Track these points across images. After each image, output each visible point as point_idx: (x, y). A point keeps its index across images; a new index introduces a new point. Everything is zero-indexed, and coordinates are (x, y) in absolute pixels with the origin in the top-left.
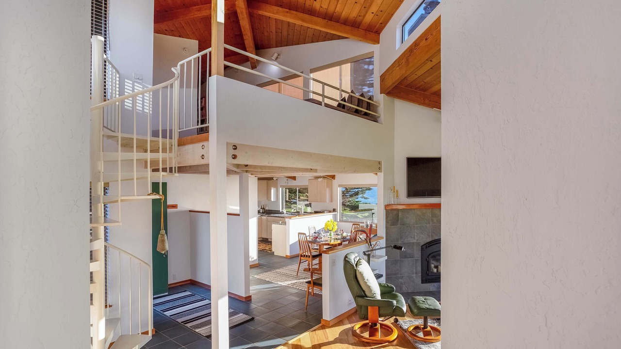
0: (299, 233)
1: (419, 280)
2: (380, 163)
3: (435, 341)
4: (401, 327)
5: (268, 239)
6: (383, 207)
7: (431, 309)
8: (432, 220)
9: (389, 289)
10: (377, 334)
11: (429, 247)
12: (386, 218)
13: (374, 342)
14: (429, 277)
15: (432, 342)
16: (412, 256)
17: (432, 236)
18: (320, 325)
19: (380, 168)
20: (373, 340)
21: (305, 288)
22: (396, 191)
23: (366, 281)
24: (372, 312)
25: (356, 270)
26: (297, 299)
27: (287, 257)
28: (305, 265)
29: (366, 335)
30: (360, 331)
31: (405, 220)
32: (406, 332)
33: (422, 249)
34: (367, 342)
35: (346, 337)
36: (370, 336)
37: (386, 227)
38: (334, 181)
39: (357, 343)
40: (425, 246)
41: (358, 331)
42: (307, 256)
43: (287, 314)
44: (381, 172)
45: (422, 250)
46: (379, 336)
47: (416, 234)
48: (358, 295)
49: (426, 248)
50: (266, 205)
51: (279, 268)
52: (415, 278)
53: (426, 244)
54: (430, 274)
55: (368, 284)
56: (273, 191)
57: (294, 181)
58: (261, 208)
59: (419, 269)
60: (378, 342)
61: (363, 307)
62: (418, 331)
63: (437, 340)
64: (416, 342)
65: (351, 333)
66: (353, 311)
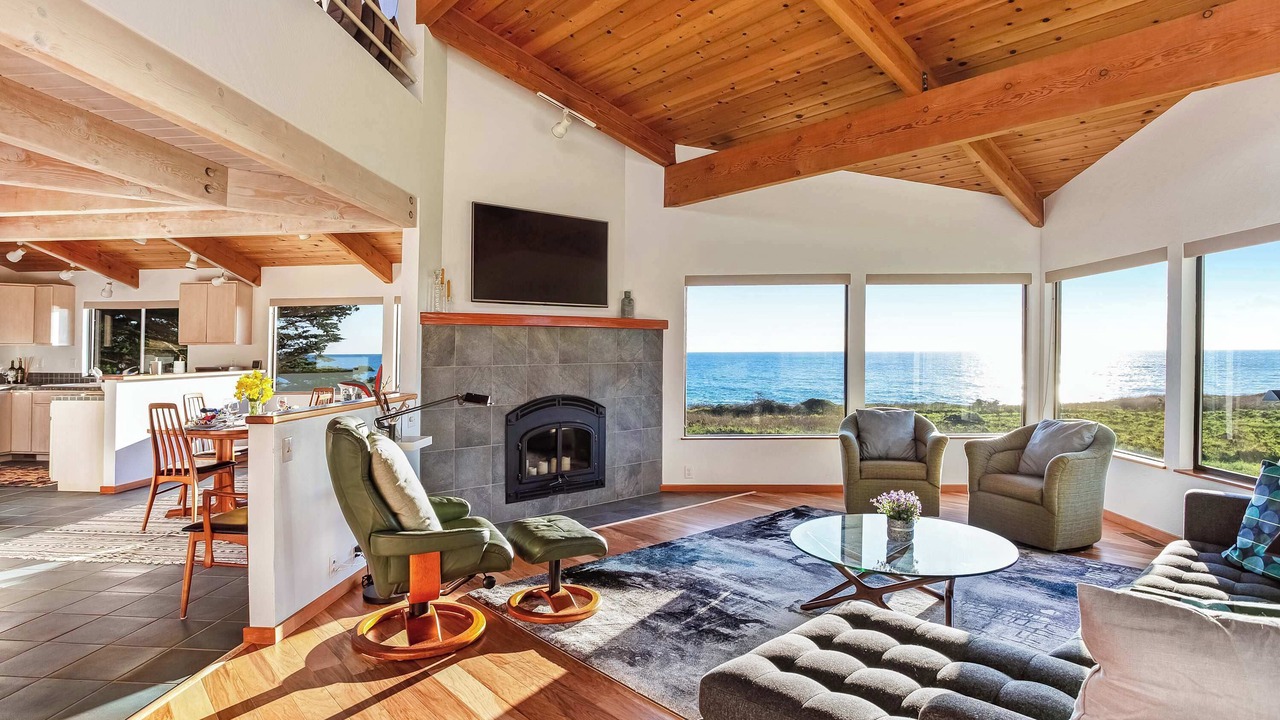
0: (153, 406)
1: (501, 494)
2: (412, 200)
3: (583, 616)
4: (487, 604)
5: (34, 456)
6: (417, 319)
7: (576, 539)
8: (531, 354)
9: (457, 509)
10: (434, 632)
11: (523, 416)
12: (423, 347)
13: (428, 654)
14: (522, 486)
15: (579, 621)
16: (484, 441)
17: (530, 392)
18: (241, 647)
19: (411, 214)
20: (424, 650)
21: (177, 553)
22: (445, 282)
23: (403, 484)
24: (420, 573)
25: (369, 457)
26: (151, 590)
27: (105, 492)
28: (169, 501)
29: (400, 640)
30: (376, 637)
31: (469, 351)
32: (504, 611)
33: (507, 419)
34: (405, 661)
35: (336, 662)
36: (411, 643)
37: (423, 369)
38: (256, 289)
39: (376, 669)
40: (514, 415)
41: (371, 637)
42: (178, 471)
43: (109, 640)
44: (415, 226)
45: (507, 425)
46: (439, 636)
47: (493, 387)
48: (378, 527)
49: (517, 419)
50: (32, 359)
51: (75, 521)
52: (490, 491)
53: (518, 408)
54: (524, 481)
55: (408, 491)
56: (58, 317)
57: (131, 290)
58: (12, 368)
59: (501, 470)
60: (440, 652)
61: (393, 562)
62: (535, 603)
63: (589, 614)
64: (540, 629)
65: (349, 647)
66: (343, 591)
